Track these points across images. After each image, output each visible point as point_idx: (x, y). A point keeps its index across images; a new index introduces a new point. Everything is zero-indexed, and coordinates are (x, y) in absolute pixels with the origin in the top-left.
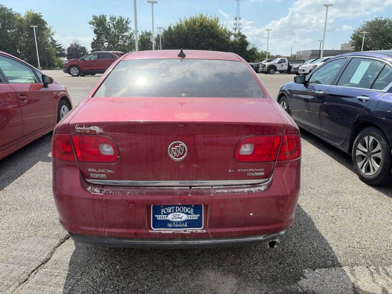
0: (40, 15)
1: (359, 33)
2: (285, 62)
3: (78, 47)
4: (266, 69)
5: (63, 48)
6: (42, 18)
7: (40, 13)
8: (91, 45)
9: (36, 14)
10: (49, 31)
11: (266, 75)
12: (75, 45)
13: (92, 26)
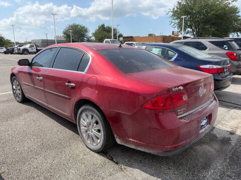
1: (67, 31)
2: (33, 47)
4: (21, 51)
11: (22, 55)
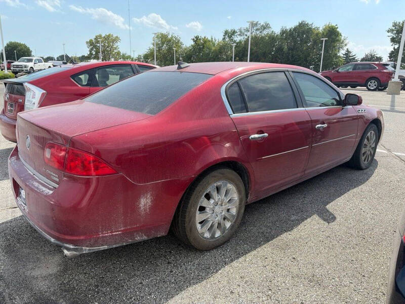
0: (336, 27)
3: (374, 57)
5: (356, 59)
6: (338, 30)
7: (336, 25)
8: (389, 55)
9: (332, 26)
10: (343, 42)
12: (371, 55)
13: (390, 34)
